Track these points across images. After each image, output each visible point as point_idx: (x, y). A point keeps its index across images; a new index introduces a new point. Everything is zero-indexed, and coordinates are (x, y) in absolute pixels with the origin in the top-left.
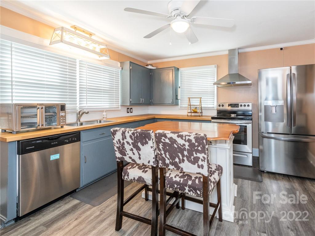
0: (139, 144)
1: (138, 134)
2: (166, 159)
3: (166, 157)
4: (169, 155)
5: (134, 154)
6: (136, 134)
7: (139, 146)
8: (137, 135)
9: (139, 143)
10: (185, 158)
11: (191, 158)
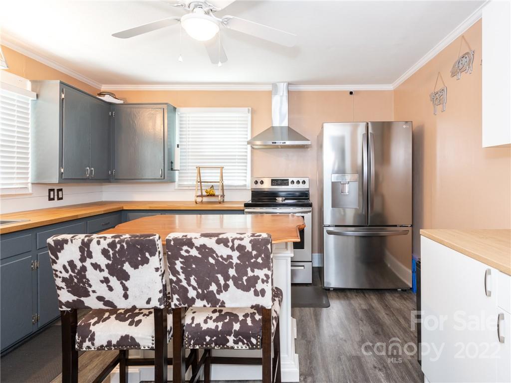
0: (127, 267)
1: (124, 244)
2: (190, 289)
3: (189, 284)
4: (196, 281)
5: (111, 289)
6: (118, 246)
7: (125, 271)
8: (122, 246)
9: (127, 263)
10: (231, 282)
11: (242, 280)
